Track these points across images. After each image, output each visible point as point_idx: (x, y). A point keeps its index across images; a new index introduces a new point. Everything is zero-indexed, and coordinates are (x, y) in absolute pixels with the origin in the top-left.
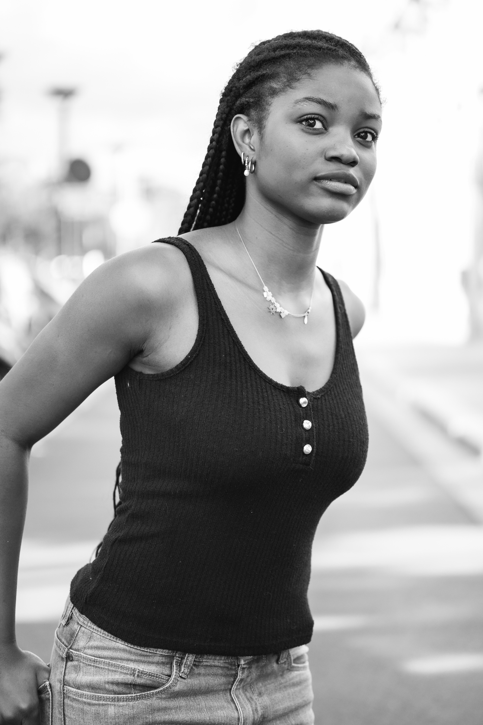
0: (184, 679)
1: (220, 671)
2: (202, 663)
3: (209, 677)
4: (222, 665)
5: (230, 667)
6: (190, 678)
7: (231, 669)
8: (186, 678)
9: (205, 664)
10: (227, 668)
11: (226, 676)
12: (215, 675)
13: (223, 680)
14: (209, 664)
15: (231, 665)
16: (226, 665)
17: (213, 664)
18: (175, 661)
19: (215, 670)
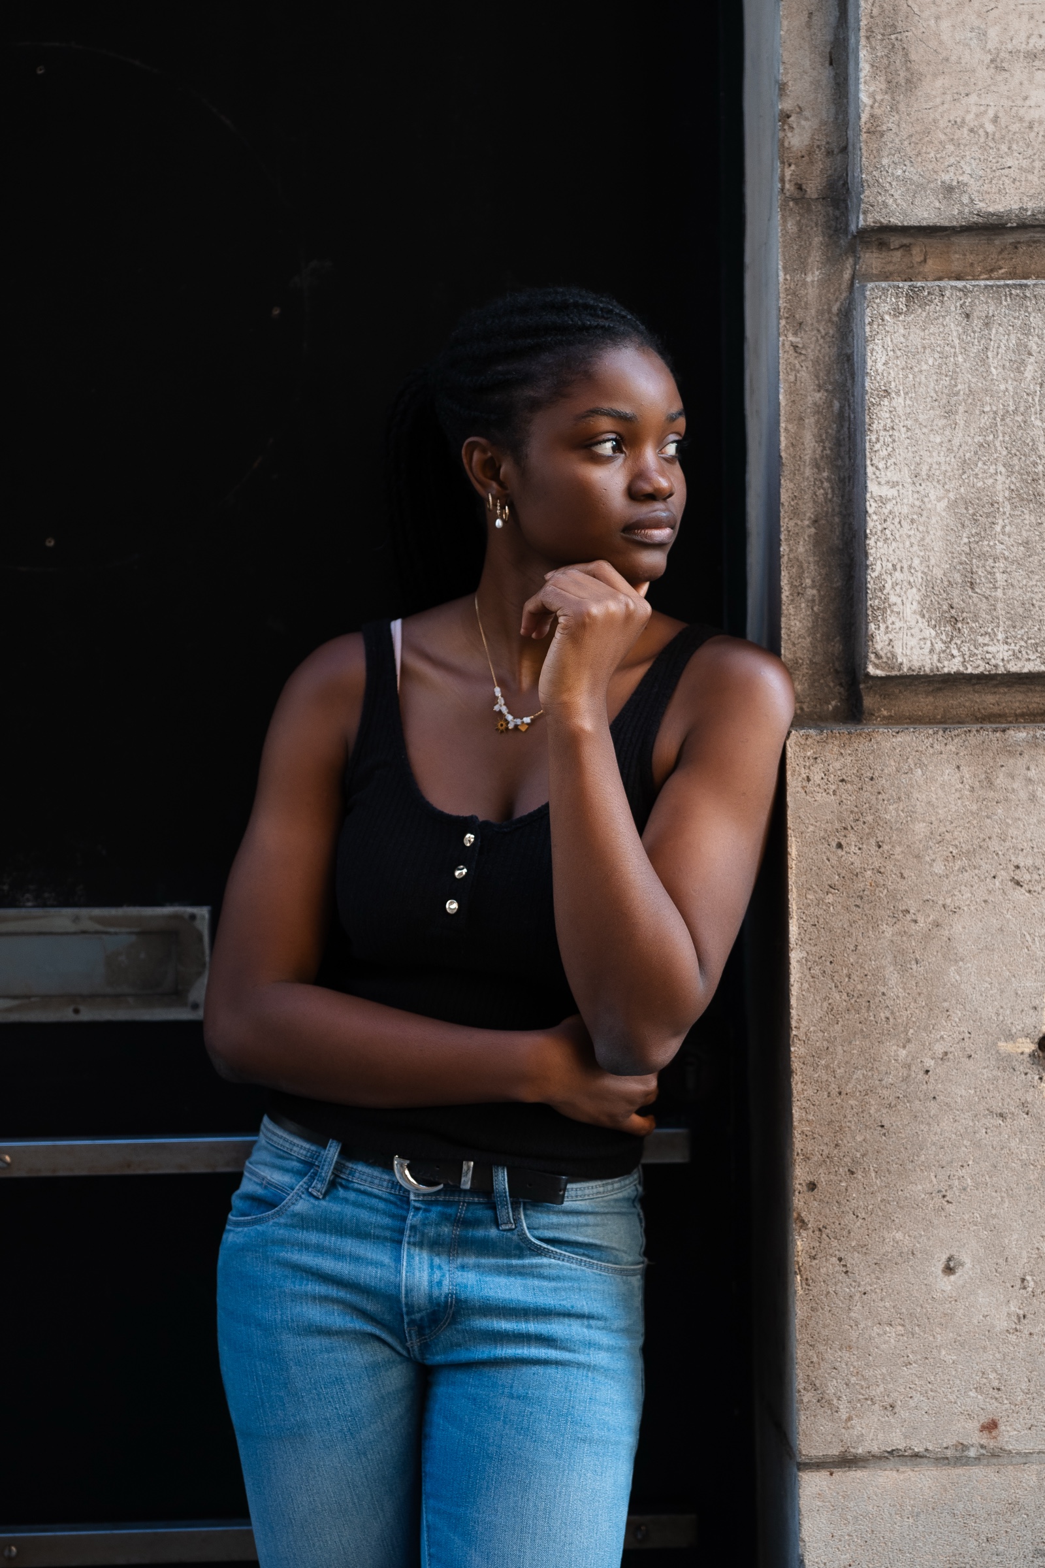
0: (317, 1198)
1: (381, 1205)
2: (352, 1184)
3: (364, 1211)
4: (384, 1196)
5: (398, 1203)
6: (329, 1201)
7: (402, 1208)
8: (321, 1197)
9: (356, 1185)
10: (394, 1203)
11: (393, 1216)
12: (372, 1209)
13: (387, 1221)
14: (362, 1188)
15: (401, 1200)
16: (392, 1198)
17: (370, 1189)
18: (312, 1171)
19: (374, 1201)
